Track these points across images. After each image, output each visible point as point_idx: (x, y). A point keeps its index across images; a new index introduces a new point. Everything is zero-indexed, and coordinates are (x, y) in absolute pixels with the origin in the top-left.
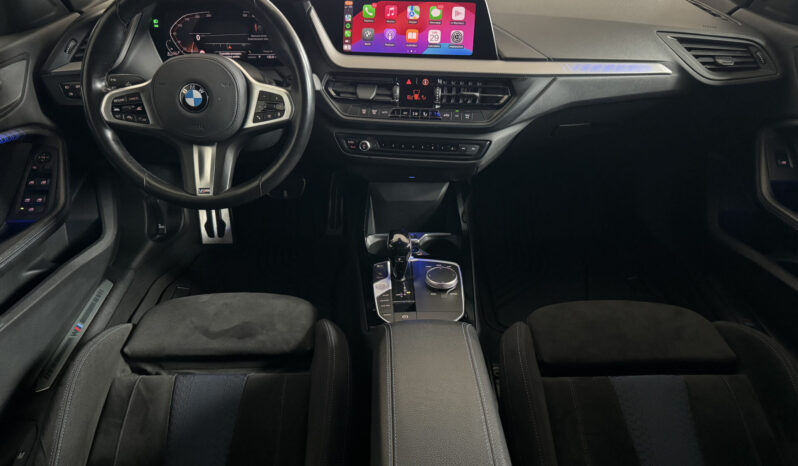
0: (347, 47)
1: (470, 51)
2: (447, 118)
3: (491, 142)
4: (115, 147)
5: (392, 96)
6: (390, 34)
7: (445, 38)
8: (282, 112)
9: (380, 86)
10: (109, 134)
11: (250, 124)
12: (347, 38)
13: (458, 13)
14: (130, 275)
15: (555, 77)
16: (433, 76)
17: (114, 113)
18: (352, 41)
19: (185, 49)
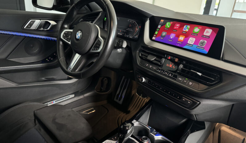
1: (206, 52)
2: (180, 81)
3: (200, 103)
5: (160, 62)
6: (172, 36)
7: (196, 43)
8: (99, 48)
11: (91, 51)
12: (155, 35)
13: (207, 32)
17: (63, 36)
18: (157, 36)
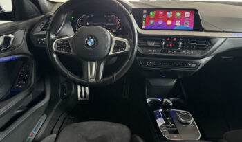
0: (143, 27)
1: (192, 28)
2: (184, 53)
3: (201, 63)
4: (57, 61)
5: (161, 44)
6: (160, 22)
7: (182, 23)
8: (125, 48)
9: (156, 41)
10: (55, 56)
11: (111, 53)
13: (187, 15)
14: (53, 112)
15: (227, 38)
16: (178, 37)
17: (58, 48)
18: (145, 25)
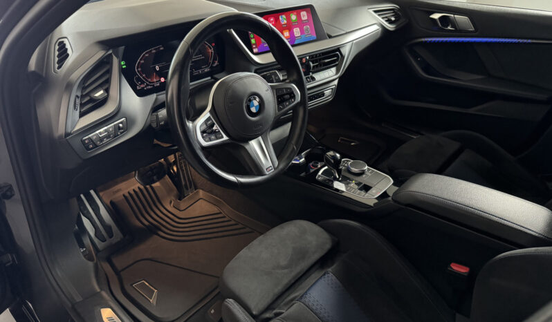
0: (255, 50)
1: (314, 37)
7: (302, 32)
8: (294, 97)
12: (254, 44)
13: (304, 16)
15: (353, 41)
17: (204, 138)
18: (256, 46)
19: (149, 80)
